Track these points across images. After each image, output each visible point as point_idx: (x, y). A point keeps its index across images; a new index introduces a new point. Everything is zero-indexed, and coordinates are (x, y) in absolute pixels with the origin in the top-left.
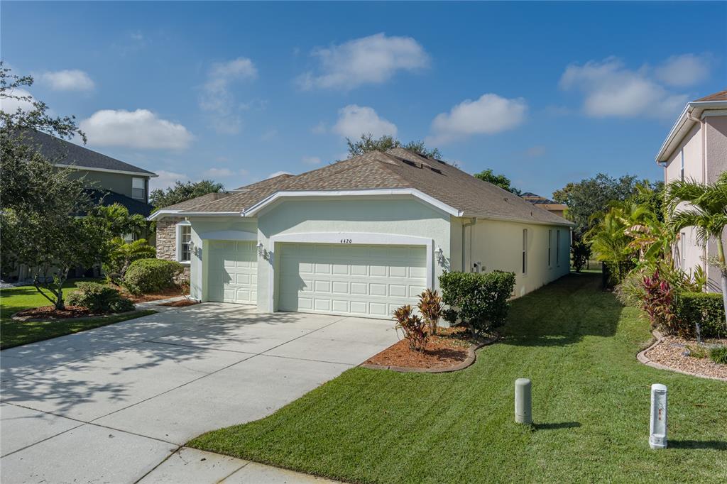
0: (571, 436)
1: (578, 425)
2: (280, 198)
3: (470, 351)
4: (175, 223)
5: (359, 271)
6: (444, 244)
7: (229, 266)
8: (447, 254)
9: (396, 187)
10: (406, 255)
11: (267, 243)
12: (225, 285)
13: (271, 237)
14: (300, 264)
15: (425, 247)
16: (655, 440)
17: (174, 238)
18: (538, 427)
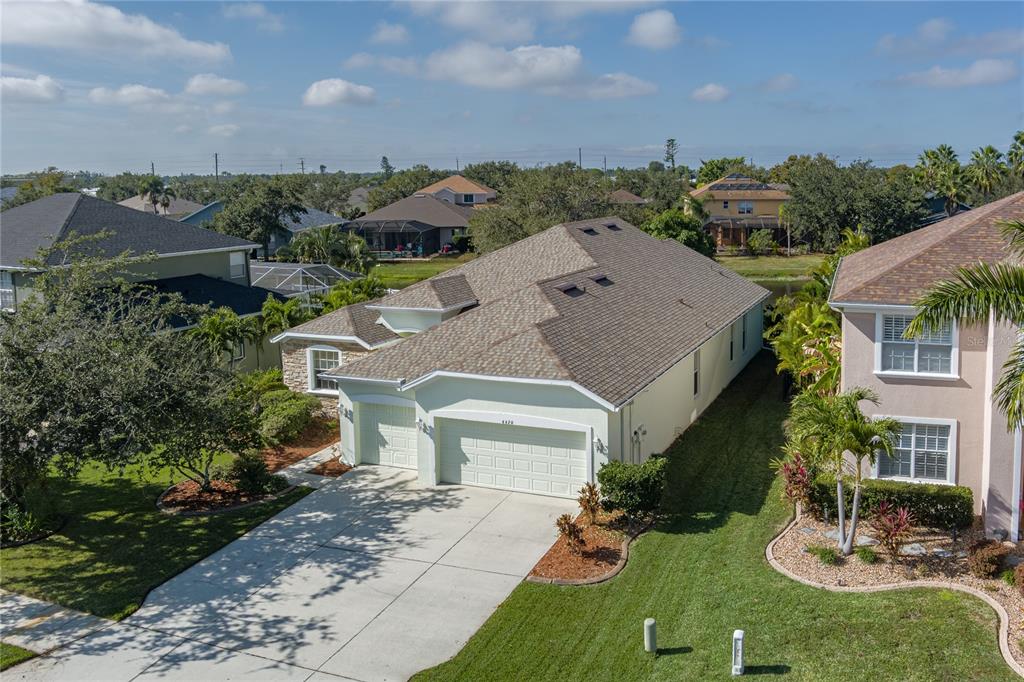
0: (682, 663)
1: (688, 650)
2: (438, 376)
3: (624, 545)
4: (306, 347)
5: (521, 449)
6: (602, 434)
7: (383, 429)
8: (605, 443)
9: (555, 378)
10: (567, 439)
11: (428, 418)
12: (381, 449)
13: (431, 412)
14: (462, 439)
15: (585, 433)
16: (736, 669)
17: (305, 364)
18: (661, 652)
